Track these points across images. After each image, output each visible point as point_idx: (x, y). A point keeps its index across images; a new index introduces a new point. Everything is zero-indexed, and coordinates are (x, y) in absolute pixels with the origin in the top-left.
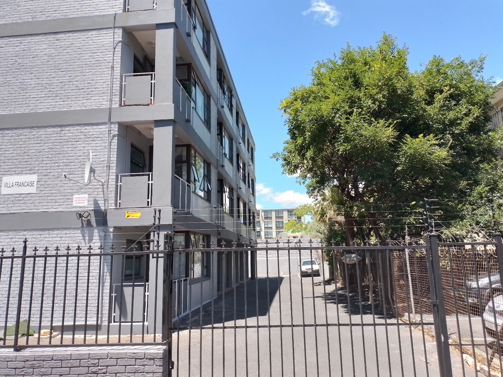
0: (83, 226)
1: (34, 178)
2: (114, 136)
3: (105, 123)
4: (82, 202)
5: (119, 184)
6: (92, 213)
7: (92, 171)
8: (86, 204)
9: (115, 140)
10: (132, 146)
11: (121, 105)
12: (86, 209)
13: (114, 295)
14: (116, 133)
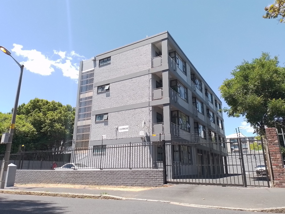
0: (143, 142)
1: (127, 126)
2: (151, 111)
3: (148, 107)
4: (142, 134)
5: (153, 127)
6: (145, 137)
7: (145, 123)
8: (143, 134)
9: (151, 112)
10: (157, 113)
11: (152, 100)
12: (144, 136)
13: (154, 165)
14: (151, 109)
